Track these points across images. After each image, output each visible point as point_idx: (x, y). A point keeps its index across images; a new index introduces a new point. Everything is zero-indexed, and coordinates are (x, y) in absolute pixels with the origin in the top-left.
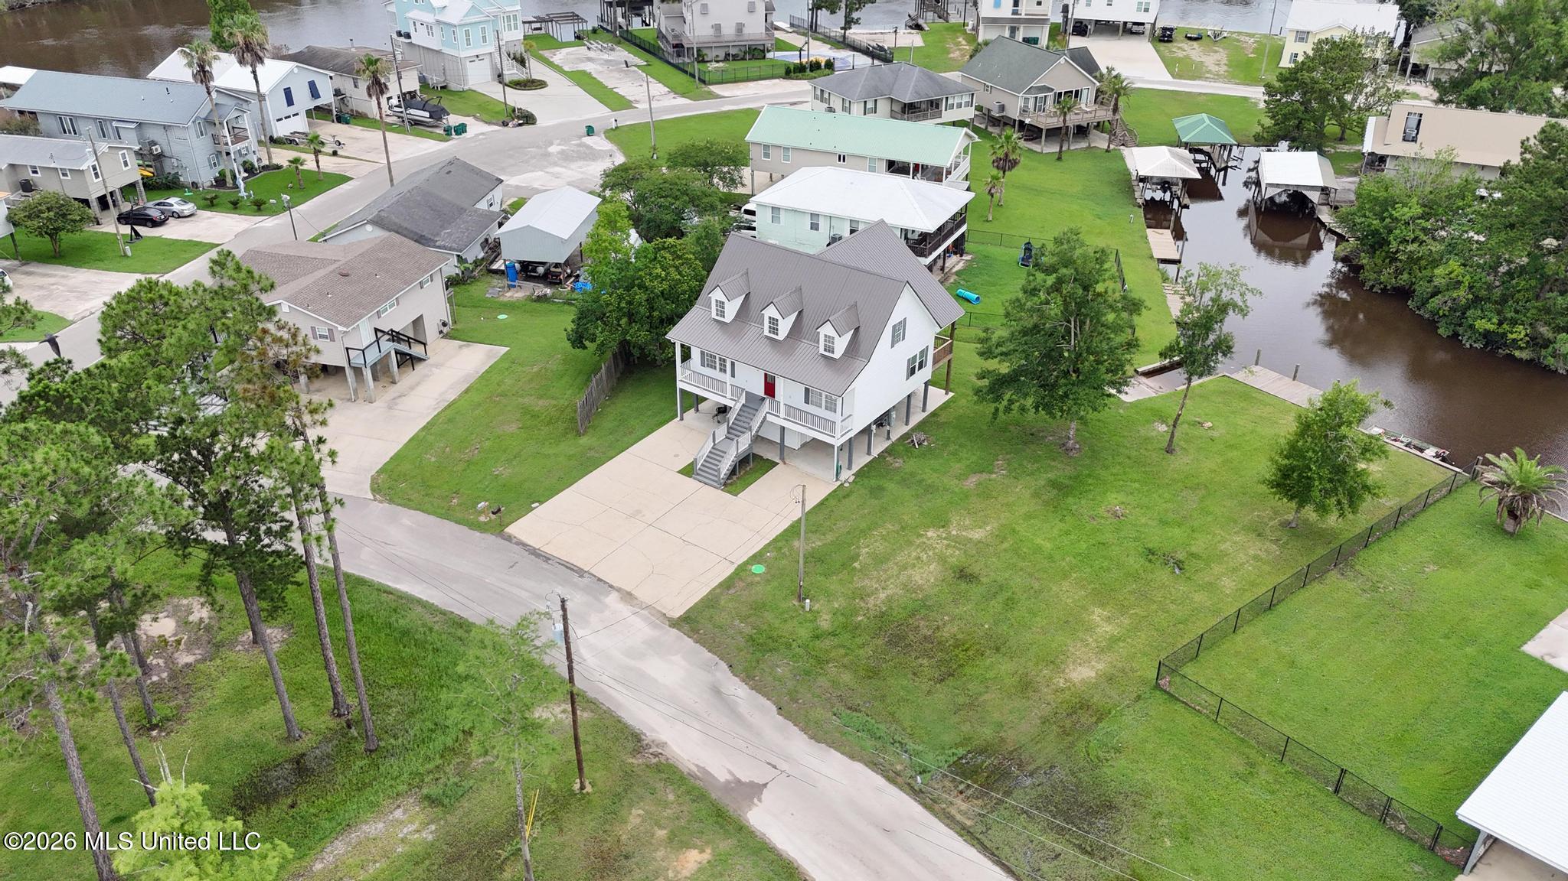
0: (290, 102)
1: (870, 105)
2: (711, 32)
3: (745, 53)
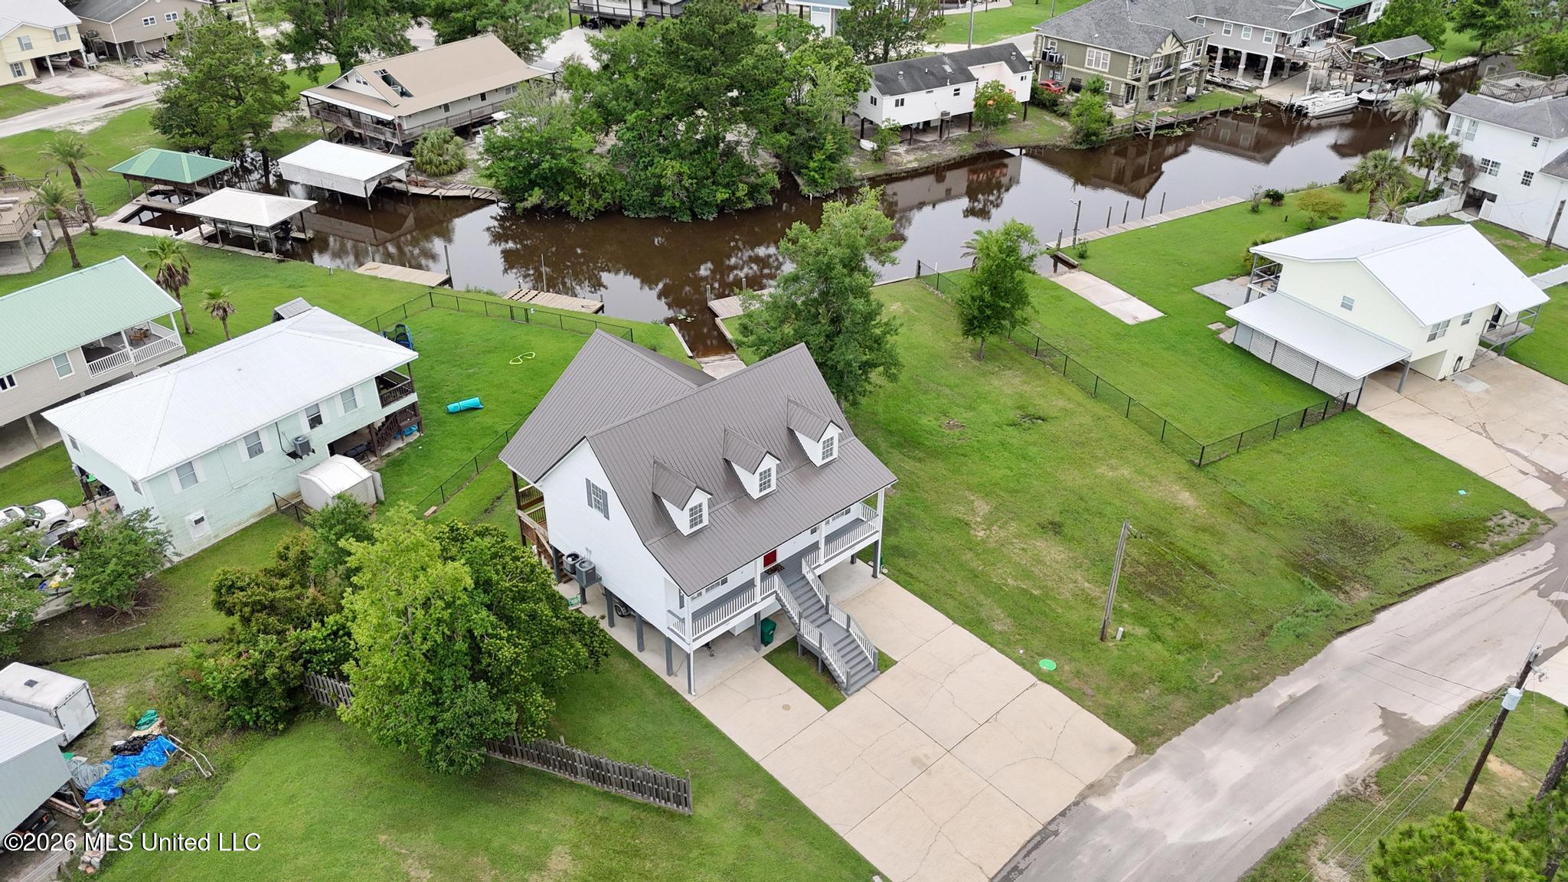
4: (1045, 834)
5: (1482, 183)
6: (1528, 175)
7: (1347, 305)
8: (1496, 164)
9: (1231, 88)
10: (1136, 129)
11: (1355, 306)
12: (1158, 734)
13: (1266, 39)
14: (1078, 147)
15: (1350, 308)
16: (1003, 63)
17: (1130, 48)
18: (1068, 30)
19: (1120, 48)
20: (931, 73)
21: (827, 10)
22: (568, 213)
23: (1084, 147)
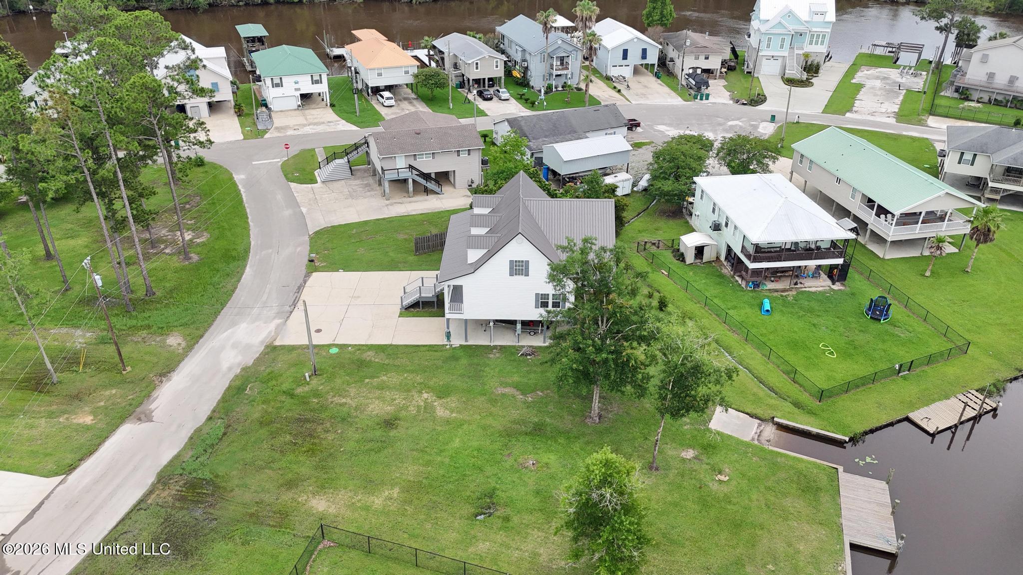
0: (625, 57)
1: (968, 156)
2: (984, 78)
3: (1008, 101)
12: (267, 354)
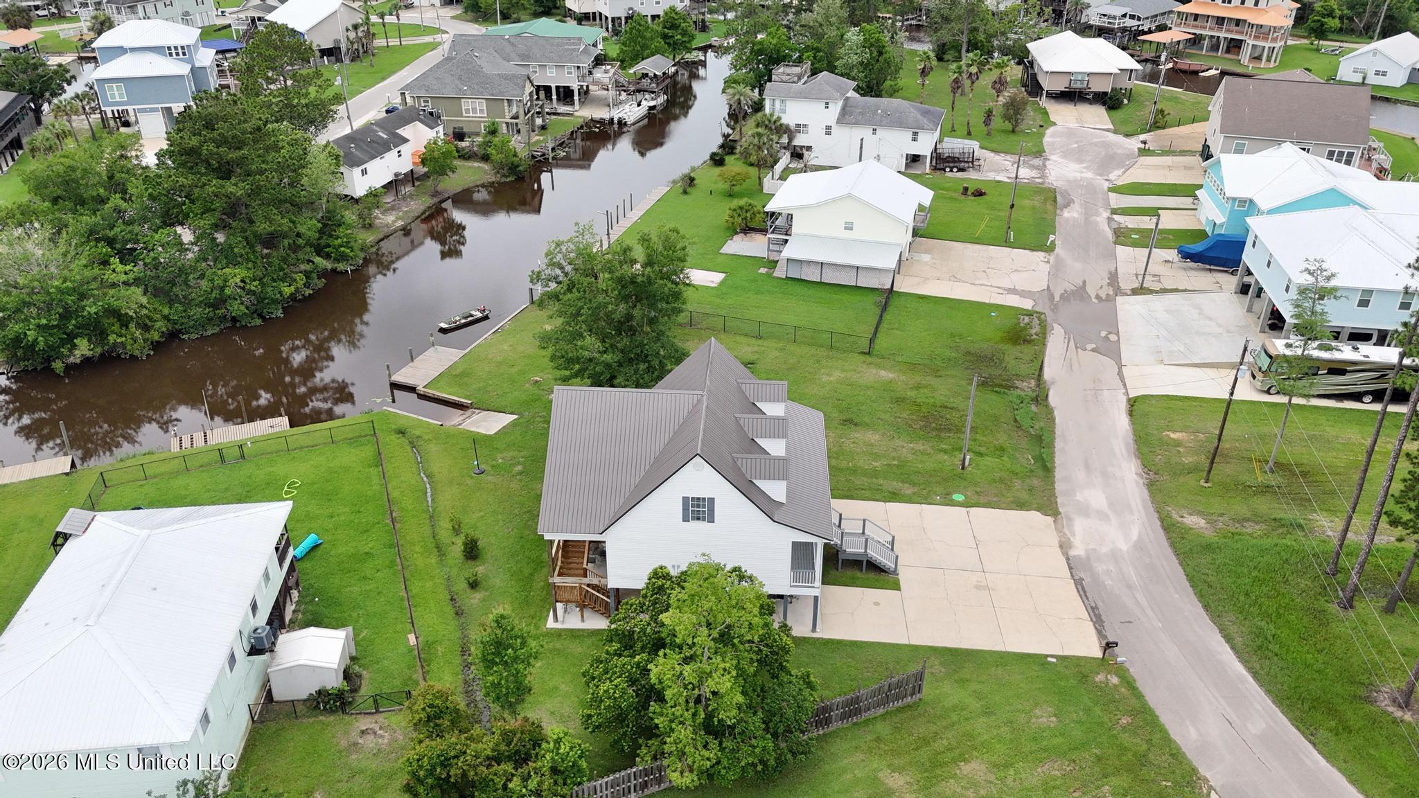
4: (1079, 584)
5: (799, 140)
6: (829, 128)
7: (849, 227)
8: (805, 126)
9: (558, 114)
10: (533, 157)
11: (854, 226)
12: (1048, 503)
13: (568, 73)
14: (508, 180)
15: (851, 229)
16: (417, 123)
17: (501, 93)
18: (435, 87)
19: (493, 95)
20: (372, 141)
21: (155, 110)
22: (119, 356)
23: (511, 179)
